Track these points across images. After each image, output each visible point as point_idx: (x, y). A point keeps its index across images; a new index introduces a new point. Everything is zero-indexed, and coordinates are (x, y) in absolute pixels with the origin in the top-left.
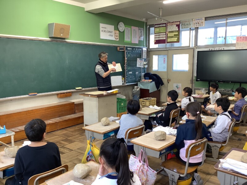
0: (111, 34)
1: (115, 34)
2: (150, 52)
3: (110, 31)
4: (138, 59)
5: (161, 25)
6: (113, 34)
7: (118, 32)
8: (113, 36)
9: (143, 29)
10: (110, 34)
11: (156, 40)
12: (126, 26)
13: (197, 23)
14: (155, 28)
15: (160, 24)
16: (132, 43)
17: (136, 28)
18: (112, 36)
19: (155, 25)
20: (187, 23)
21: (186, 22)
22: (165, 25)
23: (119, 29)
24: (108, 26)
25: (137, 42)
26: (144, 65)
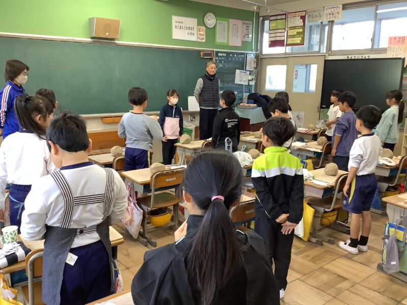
0: (192, 32)
1: (200, 31)
2: (263, 60)
3: (189, 28)
4: (237, 70)
5: (279, 17)
6: (195, 31)
7: (204, 28)
8: (196, 35)
9: (251, 22)
10: (190, 31)
11: (271, 41)
12: (219, 18)
13: (330, 14)
14: (270, 21)
15: (277, 15)
16: (230, 45)
17: (239, 23)
18: (193, 34)
19: (271, 16)
20: (316, 14)
21: (315, 11)
22: (284, 17)
23: (206, 24)
24: (186, 19)
25: (240, 45)
26: (249, 80)
